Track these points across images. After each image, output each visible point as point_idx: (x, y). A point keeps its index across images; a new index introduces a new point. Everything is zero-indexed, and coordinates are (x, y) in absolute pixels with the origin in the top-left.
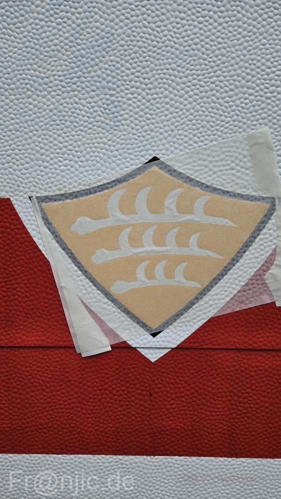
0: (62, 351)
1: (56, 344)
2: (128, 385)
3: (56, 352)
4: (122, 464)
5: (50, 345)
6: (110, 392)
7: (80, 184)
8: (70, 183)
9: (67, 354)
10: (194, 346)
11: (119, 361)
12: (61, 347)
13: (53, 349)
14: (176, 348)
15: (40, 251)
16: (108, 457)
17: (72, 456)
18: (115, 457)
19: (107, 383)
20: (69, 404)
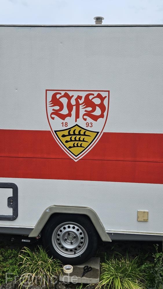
9: (60, 160)
10: (83, 159)
11: (69, 161)
13: (57, 159)
14: (80, 159)
15: (56, 141)
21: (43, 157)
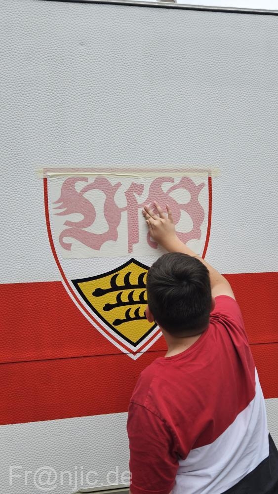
0: (88, 358)
1: (84, 355)
2: (122, 374)
3: (85, 359)
4: (121, 417)
5: (82, 356)
6: (114, 378)
7: (96, 272)
8: (92, 273)
9: (91, 360)
10: (155, 350)
11: (117, 361)
12: (87, 357)
13: (83, 358)
14: (146, 352)
15: (76, 307)
16: (113, 414)
17: (94, 416)
18: (117, 414)
19: (111, 374)
20: (92, 387)
21: (42, 358)
